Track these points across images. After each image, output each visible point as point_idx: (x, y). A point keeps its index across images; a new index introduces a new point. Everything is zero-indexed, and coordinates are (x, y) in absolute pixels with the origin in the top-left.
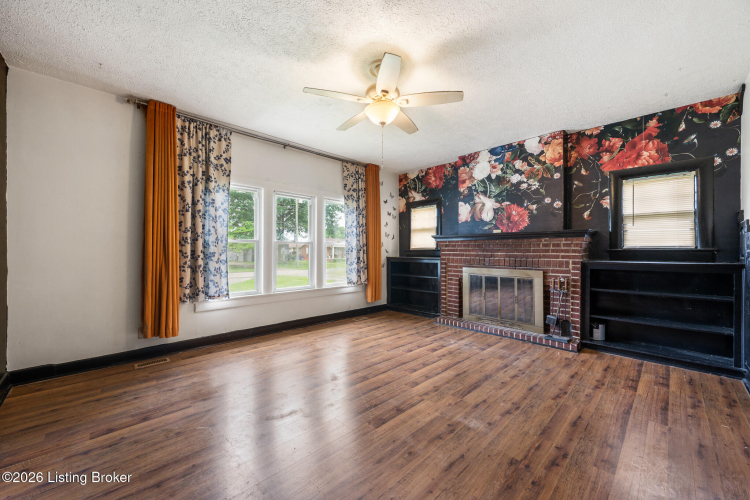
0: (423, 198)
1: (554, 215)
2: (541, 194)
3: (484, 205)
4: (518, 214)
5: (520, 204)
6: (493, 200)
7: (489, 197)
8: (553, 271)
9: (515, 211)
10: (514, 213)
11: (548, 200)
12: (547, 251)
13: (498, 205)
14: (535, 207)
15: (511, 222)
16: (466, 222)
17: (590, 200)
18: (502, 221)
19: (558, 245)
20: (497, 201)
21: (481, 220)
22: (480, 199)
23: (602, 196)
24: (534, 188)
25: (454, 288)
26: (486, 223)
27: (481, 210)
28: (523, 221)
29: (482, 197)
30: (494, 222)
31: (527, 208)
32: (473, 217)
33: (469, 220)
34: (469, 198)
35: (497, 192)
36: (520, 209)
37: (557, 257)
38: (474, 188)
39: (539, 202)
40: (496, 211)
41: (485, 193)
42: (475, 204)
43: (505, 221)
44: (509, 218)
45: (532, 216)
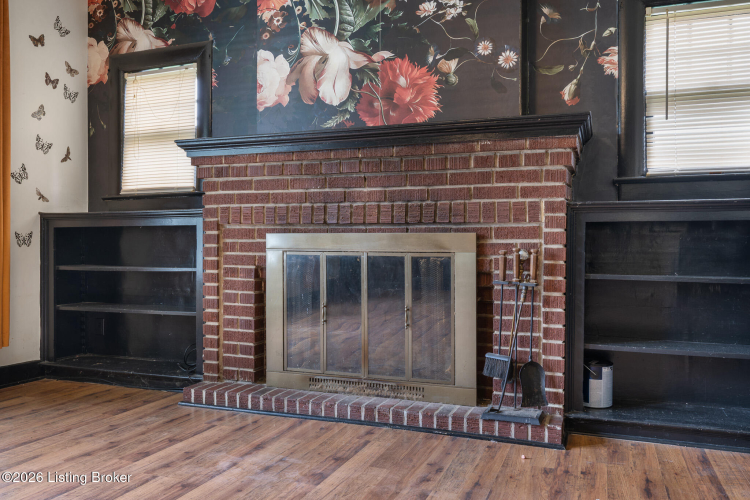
0: (160, 44)
1: (499, 86)
2: (468, 29)
3: (324, 59)
4: (413, 84)
5: (419, 60)
6: (349, 45)
7: (340, 38)
8: (500, 233)
9: (405, 76)
10: (402, 81)
11: (484, 48)
12: (486, 178)
13: (361, 60)
14: (453, 64)
15: (395, 107)
16: (278, 107)
17: (576, 57)
18: (371, 104)
19: (513, 161)
20: (359, 50)
21: (319, 101)
22: (316, 42)
23: (603, 46)
24: (452, 13)
25: (241, 297)
26: (332, 111)
27: (318, 73)
28: (425, 102)
29: (320, 36)
30: (351, 107)
31: (433, 68)
32: (295, 94)
33: (286, 100)
34: (286, 40)
35: (361, 22)
36: (416, 73)
37: (511, 193)
38: (298, 10)
39: (462, 52)
40: (356, 76)
41: (327, 25)
42: (301, 56)
43: (379, 105)
44: (389, 96)
45: (446, 91)
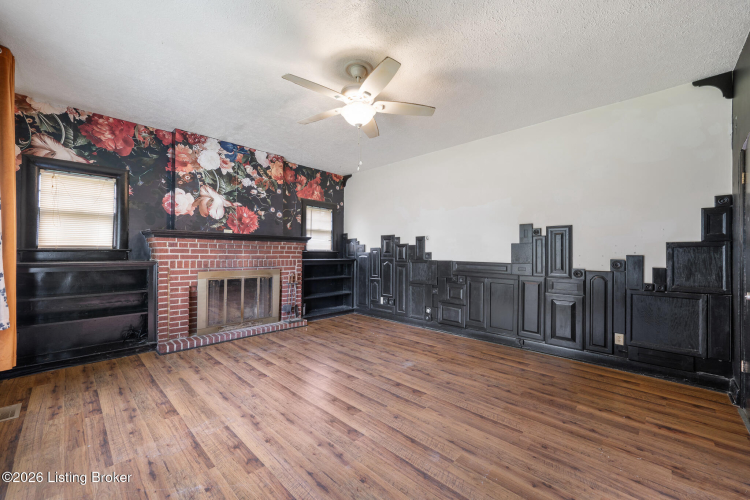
1: (277, 223)
2: (267, 202)
3: (212, 200)
4: (249, 217)
5: (251, 209)
6: (224, 197)
7: (219, 193)
8: (285, 269)
9: (246, 214)
10: (245, 215)
11: (272, 210)
12: (282, 252)
13: (228, 204)
14: (263, 213)
15: (242, 224)
16: (187, 215)
17: (291, 215)
18: (233, 221)
19: (290, 248)
20: (228, 200)
21: (209, 217)
22: (207, 192)
23: (297, 214)
24: (262, 196)
25: (182, 301)
26: (215, 221)
27: (209, 205)
28: (253, 224)
29: (210, 190)
30: (224, 221)
31: (256, 213)
32: (197, 211)
33: (192, 213)
34: (192, 186)
35: (229, 189)
36: (250, 213)
37: (289, 257)
38: (199, 176)
39: (266, 209)
40: (226, 210)
41: (214, 187)
42: (200, 196)
43: (236, 222)
44: (240, 219)
45: (261, 222)
